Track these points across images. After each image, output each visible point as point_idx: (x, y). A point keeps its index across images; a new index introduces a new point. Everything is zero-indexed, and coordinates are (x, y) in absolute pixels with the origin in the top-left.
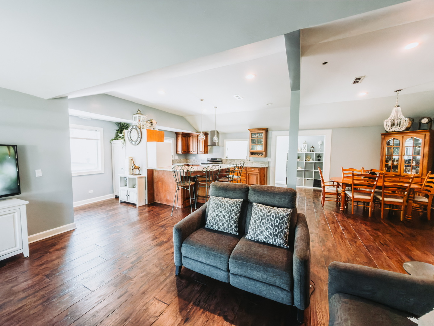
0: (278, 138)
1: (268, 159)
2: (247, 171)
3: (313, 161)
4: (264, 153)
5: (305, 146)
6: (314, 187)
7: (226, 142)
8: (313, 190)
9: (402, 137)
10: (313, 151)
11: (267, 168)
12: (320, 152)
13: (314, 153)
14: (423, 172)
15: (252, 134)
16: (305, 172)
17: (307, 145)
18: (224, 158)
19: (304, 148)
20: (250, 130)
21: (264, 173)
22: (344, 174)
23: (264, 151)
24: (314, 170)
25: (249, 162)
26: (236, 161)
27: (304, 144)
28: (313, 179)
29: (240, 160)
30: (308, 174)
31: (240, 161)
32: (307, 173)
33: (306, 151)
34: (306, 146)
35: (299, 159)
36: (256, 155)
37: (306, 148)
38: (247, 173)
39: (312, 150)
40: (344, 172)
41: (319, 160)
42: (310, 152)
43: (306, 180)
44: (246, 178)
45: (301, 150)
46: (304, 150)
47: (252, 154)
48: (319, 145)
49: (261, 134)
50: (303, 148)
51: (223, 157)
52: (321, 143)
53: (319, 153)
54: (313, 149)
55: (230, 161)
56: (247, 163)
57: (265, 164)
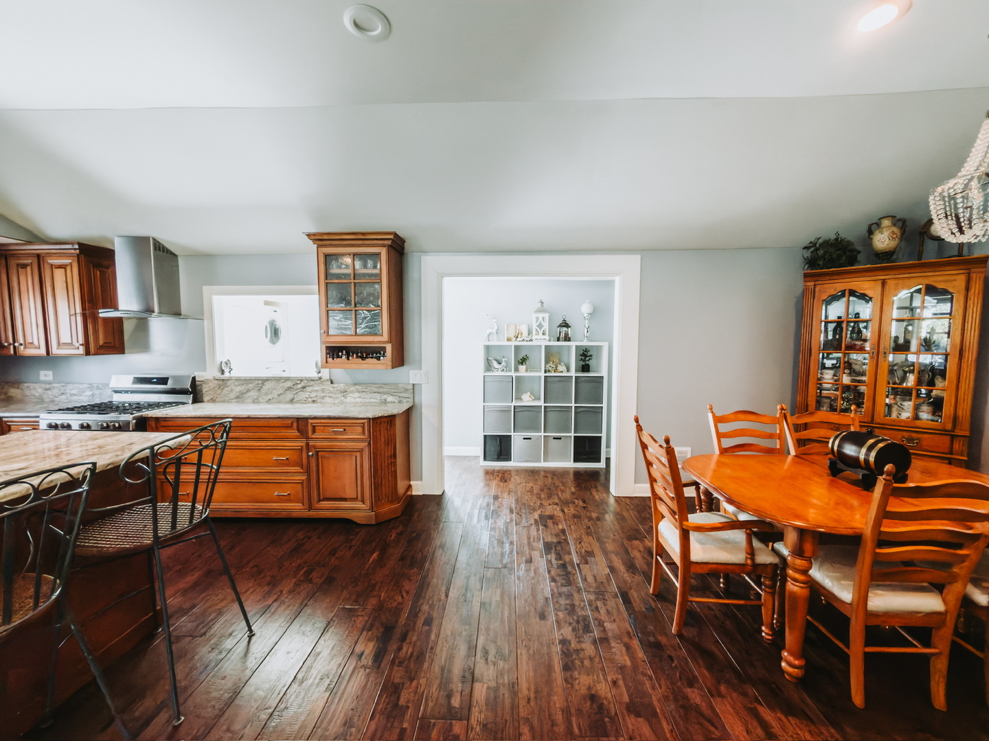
0: (447, 281)
1: (412, 373)
2: (308, 438)
3: (568, 370)
4: (389, 348)
5: (541, 319)
6: (575, 460)
7: (216, 298)
8: (571, 476)
9: (880, 283)
10: (567, 338)
11: (408, 412)
12: (589, 340)
13: (573, 344)
14: (960, 413)
15: (328, 257)
16: (545, 411)
17: (546, 316)
18: (206, 374)
19: (540, 326)
20: (320, 239)
21: (391, 441)
22: (720, 436)
23: (390, 341)
24: (573, 405)
25: (328, 387)
26: (268, 386)
27: (538, 311)
28: (572, 434)
29: (287, 379)
30: (553, 417)
31: (289, 384)
32: (551, 415)
33: (547, 337)
34: (543, 319)
35: (522, 368)
36: (354, 359)
37: (546, 326)
38: (307, 444)
39: (563, 335)
40: (721, 430)
41: (586, 368)
42: (558, 340)
43: (551, 439)
44: (308, 472)
45: (530, 333)
46: (541, 333)
47: (334, 352)
48: (585, 315)
49: (370, 263)
50: (534, 327)
51: (205, 370)
52: (590, 311)
53: (585, 343)
54: (565, 329)
55: (238, 389)
56: (322, 395)
57: (400, 395)
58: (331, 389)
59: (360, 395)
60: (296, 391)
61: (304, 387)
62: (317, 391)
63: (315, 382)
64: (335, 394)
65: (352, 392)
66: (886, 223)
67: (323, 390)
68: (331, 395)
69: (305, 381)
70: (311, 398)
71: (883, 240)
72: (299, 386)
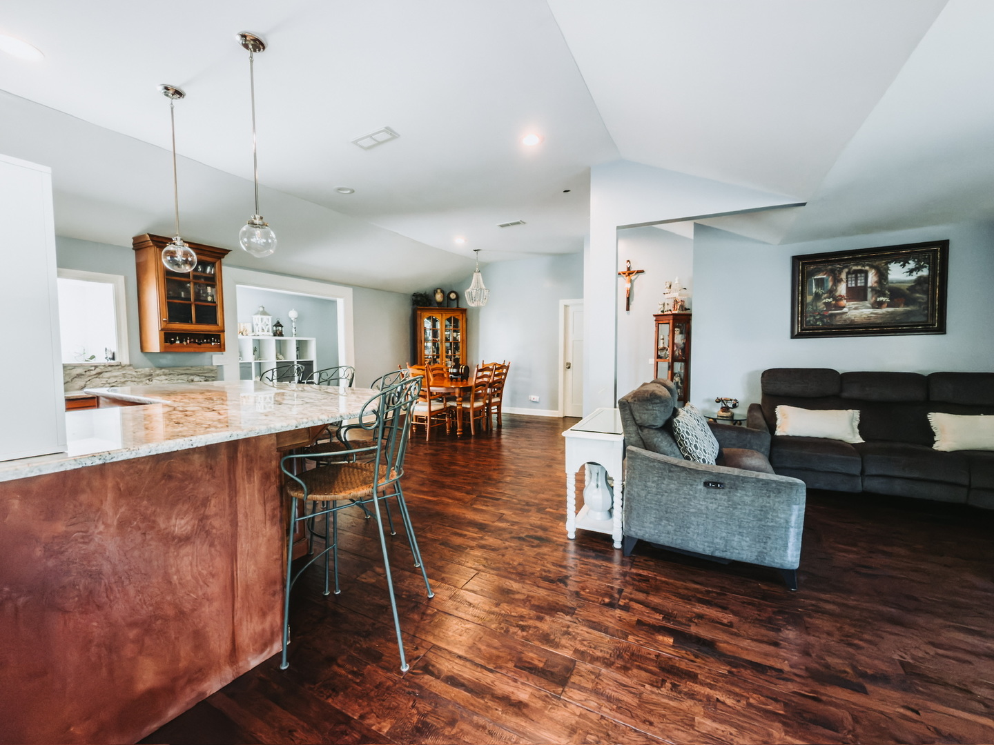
10: (281, 335)
12: (297, 336)
27: (259, 313)
31: (79, 371)
39: (278, 332)
42: (275, 335)
52: (296, 316)
54: (279, 328)
56: (123, 380)
57: (207, 375)
58: (135, 374)
59: (166, 378)
60: (90, 378)
61: (100, 373)
62: (115, 377)
63: (114, 367)
64: (139, 378)
65: (158, 375)
66: (439, 291)
67: (124, 376)
68: (133, 379)
69: (102, 368)
70: (109, 384)
71: (439, 297)
72: (94, 372)
